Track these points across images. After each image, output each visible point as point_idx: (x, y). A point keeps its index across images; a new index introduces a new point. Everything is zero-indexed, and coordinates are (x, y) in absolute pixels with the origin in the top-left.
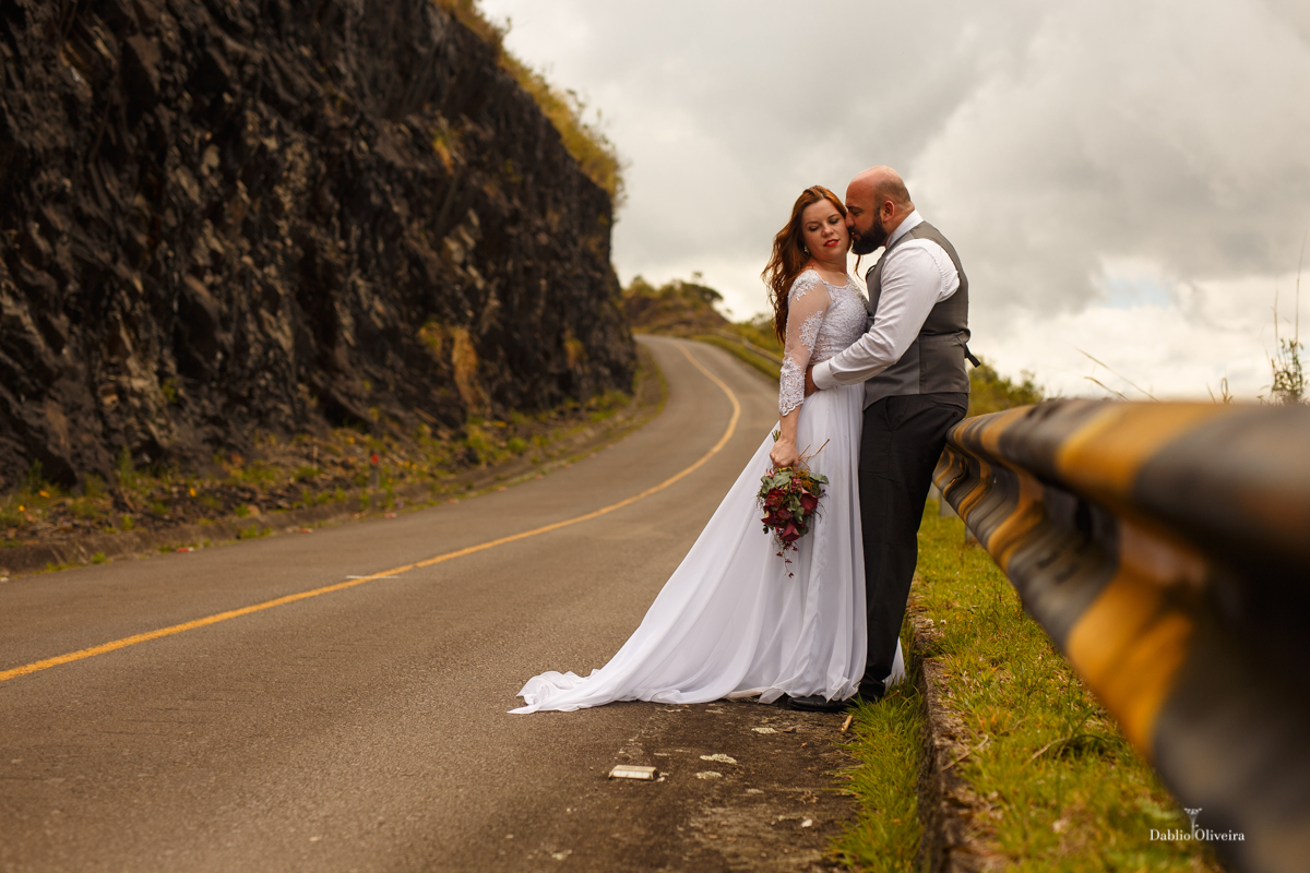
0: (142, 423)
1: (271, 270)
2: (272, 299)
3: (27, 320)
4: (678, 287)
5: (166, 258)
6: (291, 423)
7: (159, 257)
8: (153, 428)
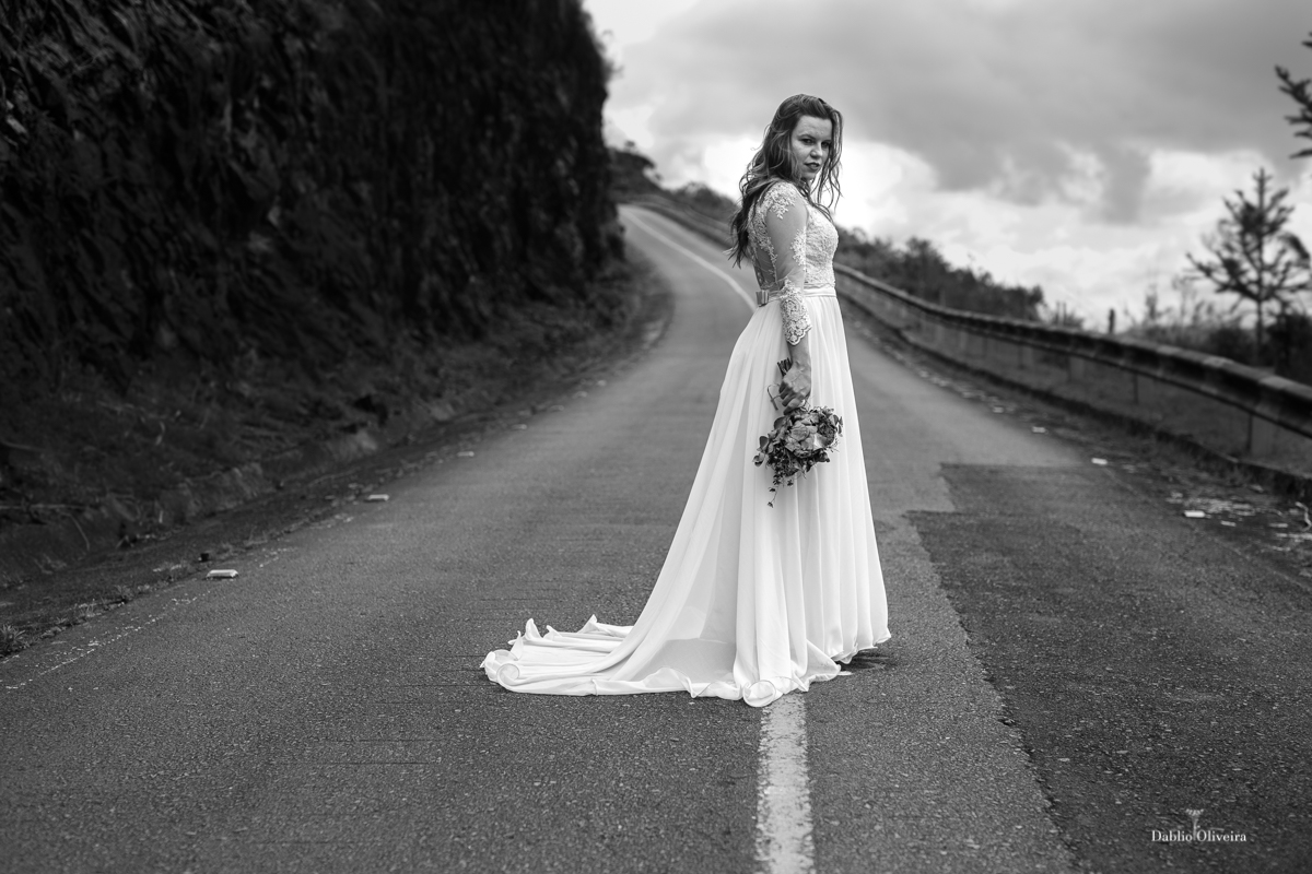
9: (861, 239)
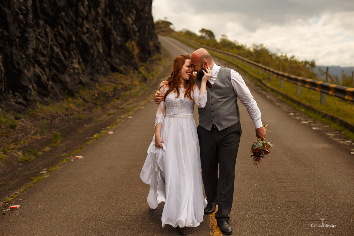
0: (78, 77)
1: (97, 31)
2: (98, 39)
3: (60, 53)
4: (160, 22)
5: (79, 31)
6: (105, 72)
7: (78, 31)
8: (81, 78)
9: (237, 44)
